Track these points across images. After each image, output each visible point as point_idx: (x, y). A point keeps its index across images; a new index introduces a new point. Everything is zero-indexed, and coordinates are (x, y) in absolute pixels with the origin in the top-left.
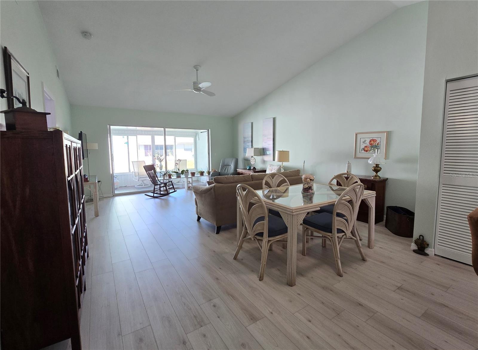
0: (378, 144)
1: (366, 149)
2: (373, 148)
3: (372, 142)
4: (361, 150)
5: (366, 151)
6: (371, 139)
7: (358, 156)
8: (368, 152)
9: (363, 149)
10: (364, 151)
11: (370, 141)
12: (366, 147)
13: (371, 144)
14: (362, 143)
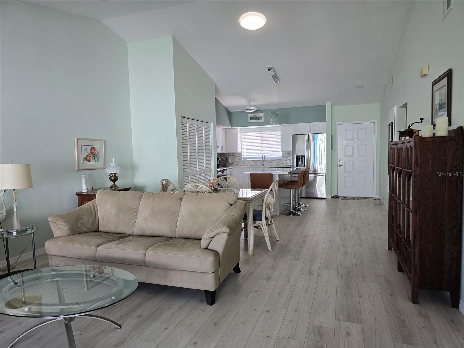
0: (97, 153)
1: (88, 158)
2: (94, 157)
3: (93, 151)
4: (83, 159)
5: (89, 161)
6: (92, 147)
7: (81, 168)
8: (90, 162)
9: (85, 159)
10: (87, 161)
11: (91, 150)
12: (88, 156)
13: (92, 153)
14: (83, 152)
